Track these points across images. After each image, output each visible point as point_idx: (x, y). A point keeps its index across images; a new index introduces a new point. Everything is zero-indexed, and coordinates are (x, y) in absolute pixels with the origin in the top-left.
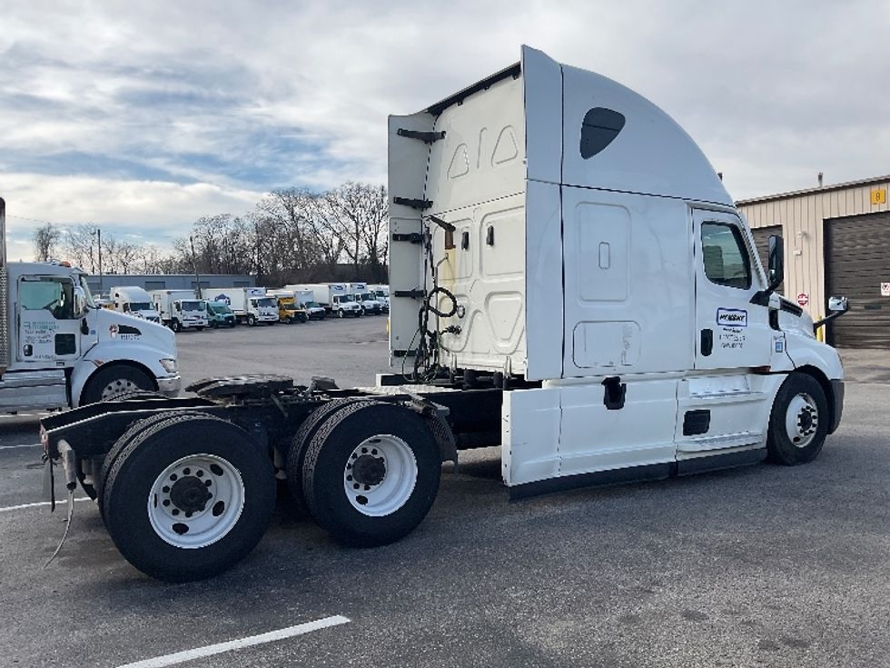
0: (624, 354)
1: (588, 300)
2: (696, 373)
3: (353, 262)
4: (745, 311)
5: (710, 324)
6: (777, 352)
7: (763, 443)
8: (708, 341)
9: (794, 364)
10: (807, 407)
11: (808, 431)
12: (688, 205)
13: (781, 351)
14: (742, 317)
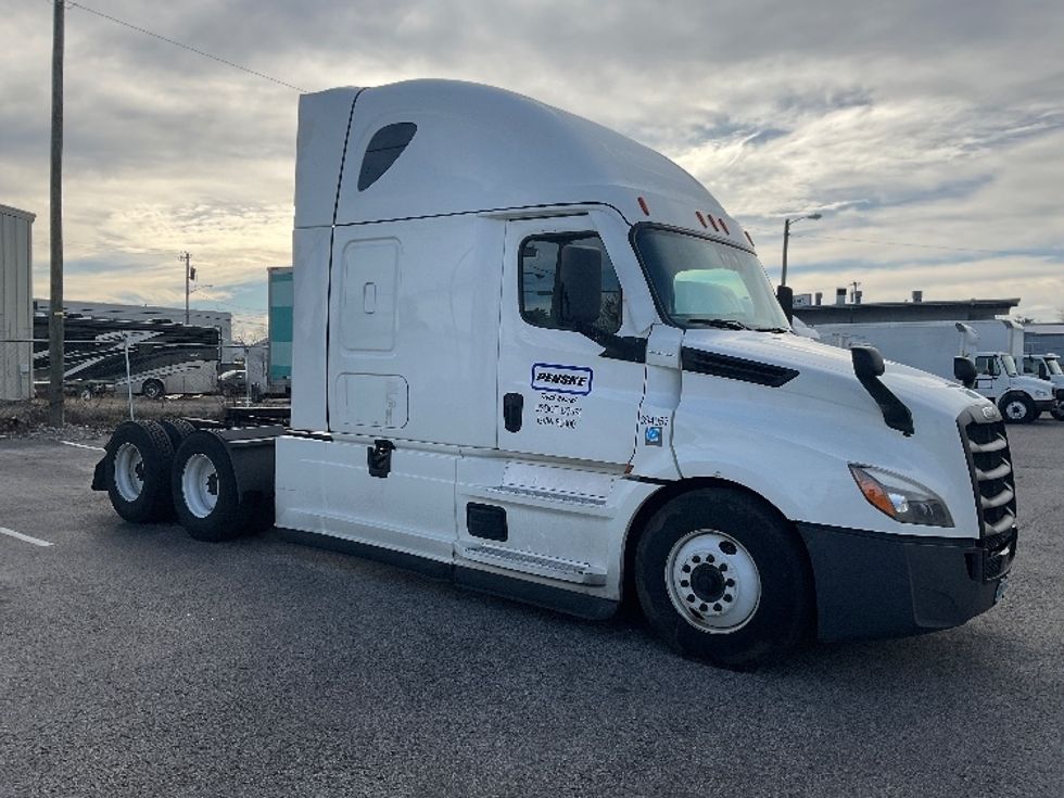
0: (389, 413)
1: (351, 350)
2: (498, 454)
4: (587, 370)
5: (521, 385)
7: (613, 592)
8: (513, 411)
9: (679, 472)
10: (711, 558)
11: (710, 605)
12: (492, 217)
13: (659, 443)
14: (582, 380)
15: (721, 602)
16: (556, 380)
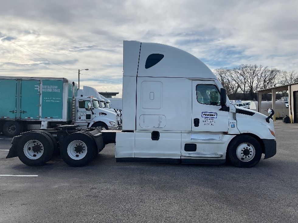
0: (159, 124)
1: (146, 109)
2: (191, 132)
3: (243, 93)
5: (199, 117)
6: (232, 127)
7: (224, 158)
8: (197, 122)
9: (240, 132)
10: (247, 148)
11: (247, 156)
12: (189, 79)
13: (234, 127)
14: (214, 115)
15: (249, 155)
16: (208, 115)
